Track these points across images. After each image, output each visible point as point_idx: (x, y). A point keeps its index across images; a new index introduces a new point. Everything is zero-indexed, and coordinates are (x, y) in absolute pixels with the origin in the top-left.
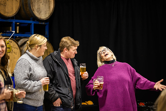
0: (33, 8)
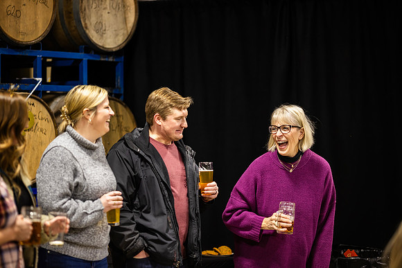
0: (85, 21)
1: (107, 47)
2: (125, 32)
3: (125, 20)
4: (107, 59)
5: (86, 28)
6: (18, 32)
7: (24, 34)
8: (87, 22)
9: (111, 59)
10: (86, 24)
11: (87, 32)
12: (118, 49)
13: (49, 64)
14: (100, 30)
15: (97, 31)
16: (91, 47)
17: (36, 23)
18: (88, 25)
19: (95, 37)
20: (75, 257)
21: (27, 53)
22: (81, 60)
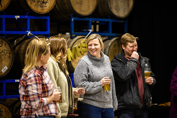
1: (120, 16)
2: (128, 10)
3: (128, 5)
4: (120, 22)
5: (111, 8)
6: (81, 11)
7: (84, 11)
8: (112, 6)
9: (122, 22)
10: (111, 7)
11: (111, 10)
12: (125, 17)
13: (98, 24)
14: (117, 9)
15: (116, 10)
16: (113, 16)
17: (89, 7)
18: (112, 7)
19: (115, 12)
20: (94, 105)
21: (86, 19)
22: (109, 22)
